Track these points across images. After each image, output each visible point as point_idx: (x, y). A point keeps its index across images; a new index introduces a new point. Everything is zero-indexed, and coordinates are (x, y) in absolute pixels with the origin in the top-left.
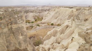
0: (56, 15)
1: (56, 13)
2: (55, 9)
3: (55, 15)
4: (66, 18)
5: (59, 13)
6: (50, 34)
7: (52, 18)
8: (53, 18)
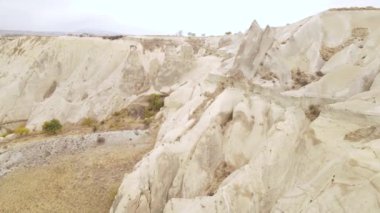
0: (42, 75)
1: (39, 64)
2: (19, 45)
3: (38, 77)
4: (108, 83)
5: (55, 63)
6: (142, 194)
7: (22, 93)
8: (26, 90)
